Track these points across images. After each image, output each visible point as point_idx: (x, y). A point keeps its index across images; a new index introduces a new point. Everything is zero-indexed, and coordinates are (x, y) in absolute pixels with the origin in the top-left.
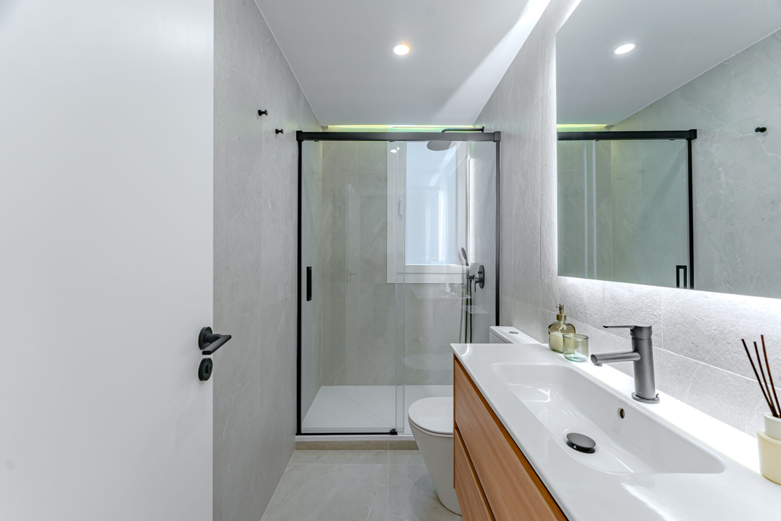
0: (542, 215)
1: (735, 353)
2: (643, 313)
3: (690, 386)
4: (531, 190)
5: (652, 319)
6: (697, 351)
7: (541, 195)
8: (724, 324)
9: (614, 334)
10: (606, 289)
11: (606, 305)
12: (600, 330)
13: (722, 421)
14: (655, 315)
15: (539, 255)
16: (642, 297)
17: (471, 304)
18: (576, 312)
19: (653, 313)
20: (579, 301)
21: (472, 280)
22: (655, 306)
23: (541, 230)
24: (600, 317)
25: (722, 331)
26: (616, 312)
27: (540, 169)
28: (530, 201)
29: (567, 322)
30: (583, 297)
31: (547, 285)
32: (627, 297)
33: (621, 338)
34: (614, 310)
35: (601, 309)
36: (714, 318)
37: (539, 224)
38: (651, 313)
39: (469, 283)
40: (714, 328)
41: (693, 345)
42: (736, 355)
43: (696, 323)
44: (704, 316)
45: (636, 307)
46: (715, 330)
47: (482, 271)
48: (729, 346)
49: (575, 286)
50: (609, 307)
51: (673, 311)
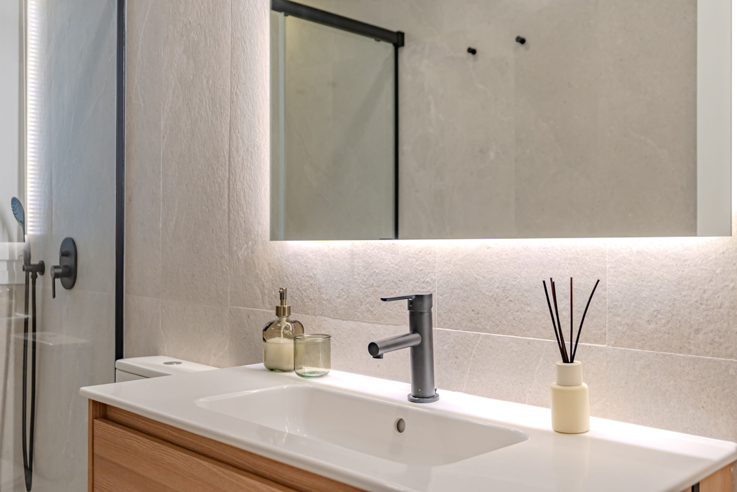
0: (232, 131)
1: (517, 311)
2: (411, 282)
3: (469, 368)
4: (208, 82)
5: (423, 288)
6: (478, 319)
7: (232, 93)
8: (506, 278)
9: (368, 323)
10: (355, 255)
11: (355, 279)
12: (345, 322)
13: (504, 400)
14: (427, 282)
15: (225, 207)
16: (410, 259)
17: (34, 330)
18: (302, 300)
19: (425, 280)
20: (308, 281)
21: (38, 273)
22: (427, 269)
23: (231, 159)
24: (345, 300)
25: (504, 287)
26: (372, 288)
27: (229, 43)
28: (204, 102)
29: (291, 318)
30: (315, 272)
31: (242, 262)
32: (389, 263)
33: (379, 326)
34: (368, 286)
35: (347, 288)
36: (496, 273)
37: (227, 147)
38: (423, 280)
39: (31, 280)
40: (497, 285)
41: (473, 313)
42: (518, 313)
43: (477, 284)
44: (486, 272)
45: (401, 275)
46: (498, 288)
47: (71, 249)
48: (512, 304)
49: (302, 256)
50: (360, 281)
51: (450, 273)
